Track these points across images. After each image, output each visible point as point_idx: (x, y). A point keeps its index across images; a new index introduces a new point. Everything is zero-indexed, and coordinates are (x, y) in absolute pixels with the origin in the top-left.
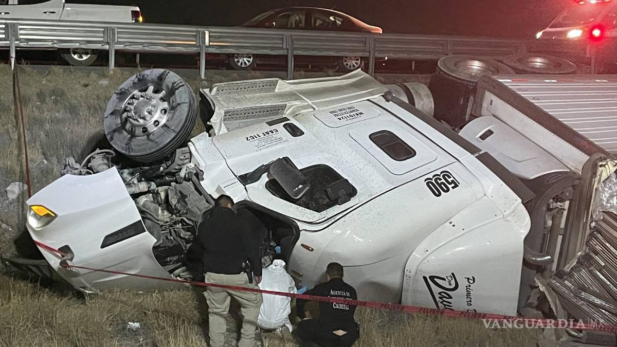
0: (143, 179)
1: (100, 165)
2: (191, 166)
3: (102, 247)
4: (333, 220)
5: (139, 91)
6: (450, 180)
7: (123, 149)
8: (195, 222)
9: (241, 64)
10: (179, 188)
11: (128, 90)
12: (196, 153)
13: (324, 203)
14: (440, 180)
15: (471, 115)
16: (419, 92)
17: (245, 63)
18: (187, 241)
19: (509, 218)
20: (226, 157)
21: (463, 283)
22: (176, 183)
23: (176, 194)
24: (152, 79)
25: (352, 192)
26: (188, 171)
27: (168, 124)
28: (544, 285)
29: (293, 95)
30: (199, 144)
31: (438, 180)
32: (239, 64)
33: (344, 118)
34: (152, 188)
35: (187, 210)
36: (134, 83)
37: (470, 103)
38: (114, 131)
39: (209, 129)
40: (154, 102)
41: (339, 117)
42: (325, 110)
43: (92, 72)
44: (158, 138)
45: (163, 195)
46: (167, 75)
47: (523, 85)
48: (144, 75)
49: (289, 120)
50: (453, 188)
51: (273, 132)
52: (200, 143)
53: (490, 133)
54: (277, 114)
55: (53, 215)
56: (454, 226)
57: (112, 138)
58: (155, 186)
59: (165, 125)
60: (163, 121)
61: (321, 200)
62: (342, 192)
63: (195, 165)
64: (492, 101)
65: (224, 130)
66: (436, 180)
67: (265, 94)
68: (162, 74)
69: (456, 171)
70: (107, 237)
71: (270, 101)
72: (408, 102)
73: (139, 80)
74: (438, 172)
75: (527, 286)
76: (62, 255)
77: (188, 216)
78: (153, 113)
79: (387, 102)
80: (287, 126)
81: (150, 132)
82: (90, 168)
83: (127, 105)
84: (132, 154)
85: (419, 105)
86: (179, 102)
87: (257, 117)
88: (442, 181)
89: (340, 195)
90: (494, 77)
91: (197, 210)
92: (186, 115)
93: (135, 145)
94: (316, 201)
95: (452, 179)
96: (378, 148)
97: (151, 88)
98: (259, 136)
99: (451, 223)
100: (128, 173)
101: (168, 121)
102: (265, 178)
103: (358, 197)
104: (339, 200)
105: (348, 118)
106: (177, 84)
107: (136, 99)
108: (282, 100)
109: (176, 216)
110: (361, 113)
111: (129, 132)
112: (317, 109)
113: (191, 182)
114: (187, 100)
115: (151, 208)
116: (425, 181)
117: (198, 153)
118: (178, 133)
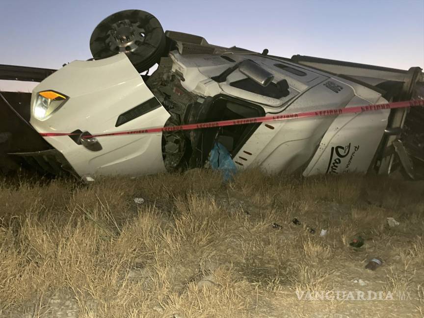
2: (172, 71)
3: (117, 125)
4: (286, 105)
6: (336, 85)
12: (176, 61)
20: (197, 66)
21: (352, 151)
38: (102, 51)
46: (139, 12)
50: (341, 89)
51: (217, 58)
52: (177, 55)
55: (65, 98)
63: (176, 70)
70: (121, 116)
77: (174, 110)
80: (222, 57)
86: (154, 27)
88: (332, 86)
116: (324, 85)
118: (157, 49)
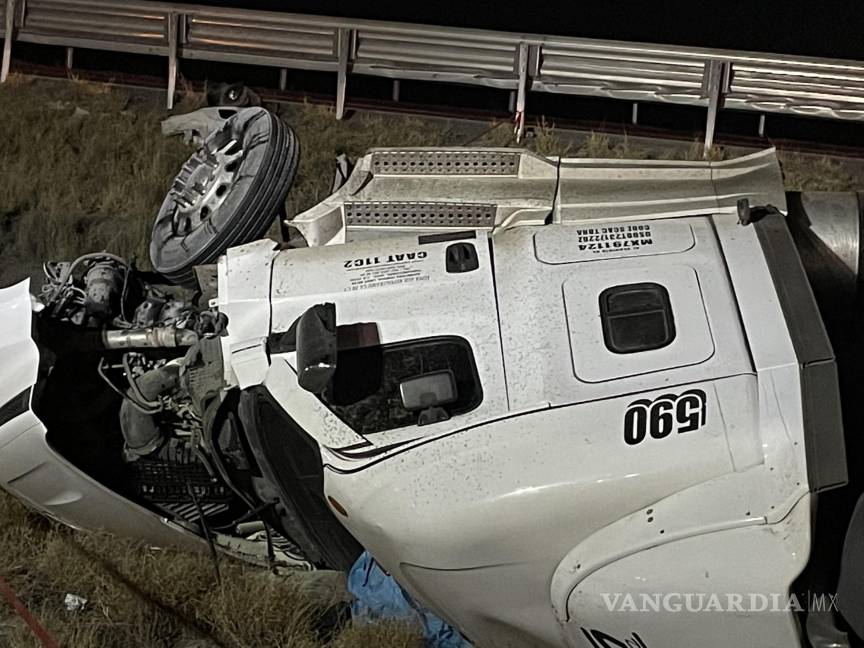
2: (213, 303)
6: (690, 412)
14: (670, 407)
20: (274, 294)
24: (240, 125)
31: (662, 408)
33: (595, 246)
35: (189, 391)
41: (587, 243)
42: (573, 226)
44: (192, 242)
46: (260, 118)
49: (473, 237)
50: (681, 430)
51: (413, 258)
56: (651, 520)
65: (338, 241)
68: (252, 117)
78: (203, 193)
79: (740, 225)
80: (457, 248)
82: (85, 287)
88: (669, 411)
93: (166, 252)
95: (698, 410)
97: (231, 144)
98: (377, 262)
99: (649, 512)
103: (469, 416)
105: (604, 248)
106: (258, 138)
110: (648, 242)
111: (173, 226)
112: (558, 221)
114: (256, 171)
116: (631, 405)
117: (228, 278)
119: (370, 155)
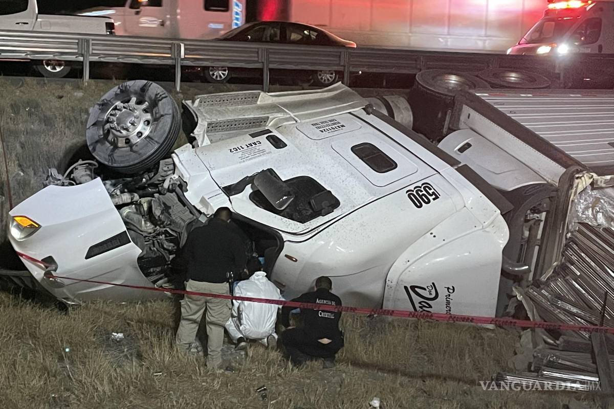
0: (126, 190)
1: (82, 176)
2: (174, 178)
3: (87, 258)
4: (316, 231)
5: (122, 102)
6: (431, 192)
7: (105, 159)
8: (179, 233)
9: (217, 77)
10: (163, 200)
11: (110, 101)
12: (180, 164)
13: (308, 214)
14: (421, 191)
15: (449, 129)
16: (398, 105)
17: (220, 77)
18: (171, 252)
19: (487, 229)
20: (210, 169)
21: (443, 293)
22: (160, 194)
23: (160, 205)
24: (135, 90)
25: (335, 203)
26: (172, 182)
27: (151, 135)
28: (521, 295)
29: (274, 108)
30: (183, 156)
31: (419, 192)
32: (214, 77)
33: (326, 130)
34: (135, 199)
35: (171, 222)
36: (116, 95)
37: (447, 116)
38: (97, 142)
39: (192, 140)
40: (137, 113)
41: (321, 129)
42: (307, 123)
43: (67, 83)
44: (141, 149)
45: (145, 206)
46: (150, 86)
47: (499, 99)
48: (126, 86)
49: (271, 132)
50: (434, 199)
51: (256, 144)
52: (185, 154)
53: (468, 145)
54: (260, 126)
55: (37, 226)
56: (434, 236)
57: (94, 149)
58: (138, 197)
59: (148, 137)
60: (146, 133)
61: (304, 212)
62: (325, 204)
63: (179, 176)
64: (469, 115)
65: (207, 142)
66: (417, 192)
67: (247, 106)
68: (145, 85)
69: (436, 183)
70: (91, 248)
71: (252, 113)
72: (387, 115)
73: (122, 91)
74: (419, 184)
75: (504, 295)
76: (45, 266)
77: (171, 227)
78: (136, 125)
79: (367, 115)
80: (270, 138)
81: (134, 143)
82: (73, 179)
83: (109, 116)
84: (115, 165)
85: (398, 118)
86: (162, 113)
87: (240, 129)
88: (422, 193)
89: (324, 207)
90: (471, 91)
91: (181, 221)
92: (169, 126)
93: (118, 156)
94: (300, 212)
95: (433, 190)
96: (360, 160)
97: (134, 99)
98: (243, 148)
99: (431, 234)
100: (111, 185)
101: (151, 132)
102: (248, 190)
103: (341, 208)
104: (323, 211)
105: (330, 131)
106: (161, 95)
107: (118, 110)
108: (264, 113)
109: (161, 227)
110: (343, 126)
111: (111, 143)
112: (299, 121)
113: (174, 193)
114: (171, 112)
115: (135, 219)
116: (407, 192)
117: (182, 164)
118: (162, 145)
119: (199, 99)
